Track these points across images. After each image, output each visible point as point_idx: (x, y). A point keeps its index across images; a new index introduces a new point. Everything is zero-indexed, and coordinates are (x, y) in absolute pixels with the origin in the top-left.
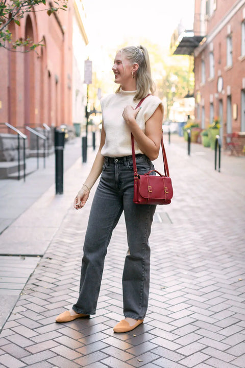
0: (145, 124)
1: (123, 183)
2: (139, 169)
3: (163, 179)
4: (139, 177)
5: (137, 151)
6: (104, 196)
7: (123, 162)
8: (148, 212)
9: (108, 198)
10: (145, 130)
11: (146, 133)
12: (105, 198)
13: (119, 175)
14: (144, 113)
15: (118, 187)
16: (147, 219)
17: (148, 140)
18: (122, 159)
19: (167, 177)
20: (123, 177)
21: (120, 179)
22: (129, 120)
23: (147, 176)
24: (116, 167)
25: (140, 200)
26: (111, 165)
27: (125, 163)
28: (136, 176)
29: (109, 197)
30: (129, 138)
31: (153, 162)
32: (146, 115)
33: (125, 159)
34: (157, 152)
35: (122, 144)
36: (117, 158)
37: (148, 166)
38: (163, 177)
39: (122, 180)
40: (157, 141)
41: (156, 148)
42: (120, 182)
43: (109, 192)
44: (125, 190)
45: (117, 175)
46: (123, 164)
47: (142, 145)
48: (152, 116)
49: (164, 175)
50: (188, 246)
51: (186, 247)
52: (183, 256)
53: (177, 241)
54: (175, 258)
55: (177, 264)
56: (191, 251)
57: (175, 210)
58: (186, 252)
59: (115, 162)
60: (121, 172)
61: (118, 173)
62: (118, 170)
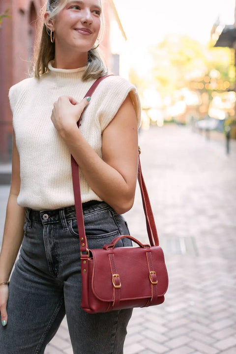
0: (102, 135)
1: (61, 265)
2: (90, 234)
3: (145, 253)
4: (91, 255)
5: (88, 195)
6: (25, 286)
7: (59, 219)
8: (116, 323)
9: (33, 291)
10: (102, 148)
11: (105, 156)
12: (28, 290)
13: (53, 249)
14: (98, 111)
15: (54, 271)
16: (113, 335)
17: (109, 172)
18: (58, 214)
19: (155, 248)
20: (59, 251)
21: (54, 257)
22: (63, 129)
23: (109, 251)
24: (46, 230)
25: (94, 307)
26: (36, 225)
27: (64, 222)
28: (84, 251)
29: (38, 289)
30: (67, 166)
31: (125, 217)
32: (101, 117)
33: (63, 214)
34: (130, 196)
35: (56, 183)
36: (47, 211)
37: (113, 226)
38: (146, 249)
39: (60, 259)
40: (129, 171)
41: (126, 187)
42: (54, 262)
43: (36, 279)
44: (66, 278)
45: (48, 248)
46: (60, 223)
47: (97, 182)
48: (115, 116)
49: (149, 244)
50: (215, 301)
51: (212, 302)
52: (206, 321)
53: (201, 290)
54: (195, 326)
55: (195, 339)
56: (219, 312)
57: (204, 233)
58: (212, 314)
59: (43, 221)
60: (57, 241)
61: (50, 243)
62: (50, 237)
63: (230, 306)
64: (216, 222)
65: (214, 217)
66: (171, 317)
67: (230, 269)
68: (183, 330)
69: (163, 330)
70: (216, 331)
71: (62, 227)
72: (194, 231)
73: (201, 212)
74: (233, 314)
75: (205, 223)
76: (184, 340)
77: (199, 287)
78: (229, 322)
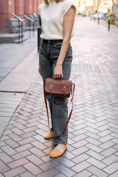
15: (49, 57)
33: (54, 41)
39: (51, 54)
42: (49, 55)
50: (109, 88)
51: (108, 88)
52: (106, 94)
53: (103, 84)
54: (102, 96)
55: (103, 100)
56: (111, 92)
57: (101, 64)
58: (109, 92)
59: (48, 43)
60: (51, 49)
61: (49, 49)
62: (49, 47)
63: (115, 90)
64: (106, 60)
65: (105, 58)
66: (93, 93)
67: (114, 77)
68: (99, 97)
69: (90, 97)
70: (111, 98)
71: (53, 45)
72: (97, 63)
73: (99, 56)
74: (117, 92)
75: (101, 60)
76: (99, 100)
77: (102, 83)
78: (116, 95)
